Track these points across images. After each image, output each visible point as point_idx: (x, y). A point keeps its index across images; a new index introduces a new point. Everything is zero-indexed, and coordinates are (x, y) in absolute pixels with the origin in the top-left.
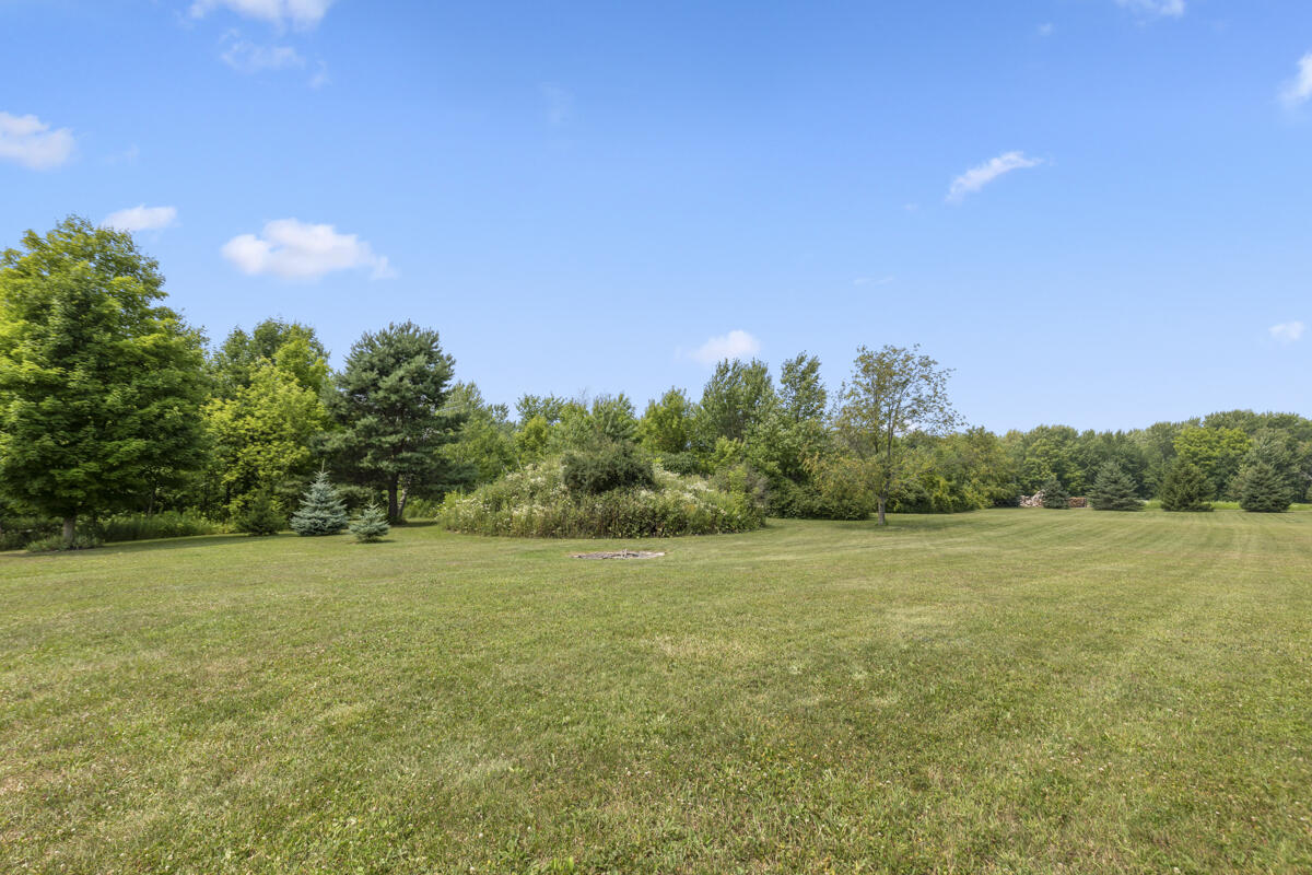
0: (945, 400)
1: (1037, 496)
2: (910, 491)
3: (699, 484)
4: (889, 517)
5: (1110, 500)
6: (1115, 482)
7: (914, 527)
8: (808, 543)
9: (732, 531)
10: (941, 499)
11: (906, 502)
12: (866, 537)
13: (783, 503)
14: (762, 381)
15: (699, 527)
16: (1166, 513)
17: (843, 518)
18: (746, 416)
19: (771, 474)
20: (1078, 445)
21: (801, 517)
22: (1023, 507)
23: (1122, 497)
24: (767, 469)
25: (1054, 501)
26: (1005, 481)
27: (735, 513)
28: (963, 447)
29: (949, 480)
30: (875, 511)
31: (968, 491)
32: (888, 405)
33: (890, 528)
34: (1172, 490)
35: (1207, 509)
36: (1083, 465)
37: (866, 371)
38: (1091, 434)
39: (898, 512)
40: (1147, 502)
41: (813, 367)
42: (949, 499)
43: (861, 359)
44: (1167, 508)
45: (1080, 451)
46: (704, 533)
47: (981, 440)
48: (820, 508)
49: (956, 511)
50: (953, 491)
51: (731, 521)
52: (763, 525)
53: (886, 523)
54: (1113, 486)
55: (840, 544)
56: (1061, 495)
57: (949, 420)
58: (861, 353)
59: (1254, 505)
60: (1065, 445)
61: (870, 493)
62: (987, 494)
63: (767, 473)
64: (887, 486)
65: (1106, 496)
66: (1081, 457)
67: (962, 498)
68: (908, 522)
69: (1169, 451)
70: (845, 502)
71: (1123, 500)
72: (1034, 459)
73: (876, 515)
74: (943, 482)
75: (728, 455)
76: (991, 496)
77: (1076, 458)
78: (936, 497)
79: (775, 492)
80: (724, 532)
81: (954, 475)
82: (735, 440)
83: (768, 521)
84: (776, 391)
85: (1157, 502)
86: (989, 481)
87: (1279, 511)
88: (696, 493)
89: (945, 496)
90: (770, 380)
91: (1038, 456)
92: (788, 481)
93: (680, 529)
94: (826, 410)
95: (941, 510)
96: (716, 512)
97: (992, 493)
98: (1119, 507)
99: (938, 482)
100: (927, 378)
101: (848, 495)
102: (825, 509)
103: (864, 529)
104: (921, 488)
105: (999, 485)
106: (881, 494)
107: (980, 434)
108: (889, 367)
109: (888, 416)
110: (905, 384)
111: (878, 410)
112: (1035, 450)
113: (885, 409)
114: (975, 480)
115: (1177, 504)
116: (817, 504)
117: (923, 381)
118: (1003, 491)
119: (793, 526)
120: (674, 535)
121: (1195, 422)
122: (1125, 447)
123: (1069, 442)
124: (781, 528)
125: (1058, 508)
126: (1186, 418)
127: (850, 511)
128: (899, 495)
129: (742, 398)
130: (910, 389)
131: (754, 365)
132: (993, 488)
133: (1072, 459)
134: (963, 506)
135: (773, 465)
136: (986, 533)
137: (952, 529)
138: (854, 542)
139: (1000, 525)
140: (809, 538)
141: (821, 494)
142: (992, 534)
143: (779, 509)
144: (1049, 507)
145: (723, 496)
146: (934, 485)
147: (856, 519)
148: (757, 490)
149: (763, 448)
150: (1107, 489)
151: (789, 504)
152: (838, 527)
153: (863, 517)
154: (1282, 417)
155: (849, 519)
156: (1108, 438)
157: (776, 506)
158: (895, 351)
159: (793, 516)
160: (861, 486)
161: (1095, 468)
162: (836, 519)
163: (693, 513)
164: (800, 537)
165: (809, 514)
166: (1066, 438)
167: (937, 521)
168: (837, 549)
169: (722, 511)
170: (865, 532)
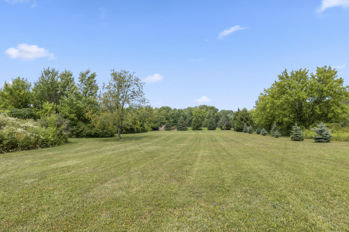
0: (142, 93)
1: (163, 127)
2: (128, 126)
3: (30, 123)
4: (122, 135)
5: (181, 128)
6: (182, 123)
7: (130, 139)
8: (88, 150)
9: (47, 146)
10: (138, 128)
11: (127, 130)
12: (113, 145)
13: (78, 131)
14: (70, 79)
15: (26, 146)
16: (193, 131)
17: (103, 137)
18: (62, 94)
19: (72, 120)
20: (172, 112)
21: (86, 137)
22: (160, 130)
23: (184, 127)
24: (70, 117)
25: (168, 128)
26: (156, 122)
27: (50, 137)
28: (144, 111)
29: (140, 122)
30: (116, 133)
31: (146, 126)
32: (123, 93)
33: (122, 140)
34: (194, 125)
35: (201, 130)
36: (173, 118)
37: (115, 78)
38: (175, 109)
39: (124, 133)
40: (189, 128)
41: (93, 76)
42: (140, 128)
43: (113, 74)
44: (193, 130)
45: (173, 114)
46: (29, 149)
47: (149, 109)
48: (94, 133)
49: (142, 132)
50: (141, 126)
51: (47, 141)
52: (67, 142)
53: (121, 138)
54: (182, 124)
55: (102, 149)
56: (169, 127)
57: (143, 101)
58: (113, 72)
59: (210, 128)
60: (169, 112)
61: (115, 126)
62: (151, 126)
63: (70, 119)
64: (121, 124)
65: (180, 126)
66: (173, 116)
67: (144, 128)
68: (128, 137)
69: (192, 114)
70: (105, 131)
71: (184, 128)
72: (162, 116)
73: (117, 135)
74: (139, 123)
75: (49, 111)
76: (152, 127)
77: (172, 116)
78: (136, 128)
79: (74, 127)
80: (42, 148)
81: (142, 121)
82: (53, 103)
83: (70, 140)
84: (76, 84)
85: (191, 128)
86: (151, 122)
87: (214, 130)
88: (26, 128)
89: (139, 127)
90: (73, 80)
91: (163, 115)
92: (80, 122)
93: (13, 148)
94: (98, 93)
95: (138, 132)
96: (38, 138)
97: (152, 126)
98: (183, 130)
99: (137, 123)
100: (137, 84)
101: (106, 128)
102: (97, 134)
103: (112, 141)
104: (132, 125)
105: (154, 124)
106: (119, 127)
107: (149, 107)
108: (123, 78)
109: (123, 97)
110: (129, 86)
111: (119, 94)
112: (162, 113)
113: (121, 95)
114: (147, 122)
115: (195, 128)
116: (93, 132)
117: (135, 85)
118: (155, 126)
119: (82, 141)
120: (8, 151)
121: (196, 107)
122: (182, 113)
123: (170, 112)
124: (76, 143)
125: (169, 130)
126: (195, 106)
127: (107, 134)
128: (124, 127)
129: (60, 86)
130: (131, 88)
131: (66, 72)
132: (152, 124)
133: (171, 116)
134: (144, 131)
135: (73, 116)
136: (155, 140)
137: (144, 139)
138: (108, 148)
139: (158, 137)
140: (88, 147)
141: (95, 127)
142: (157, 140)
143: (76, 134)
144: (166, 130)
145: (44, 129)
146: (135, 123)
147: (109, 137)
148: (63, 127)
149: (68, 108)
150: (180, 125)
151: (80, 132)
152: (101, 141)
153: (112, 136)
154: (212, 107)
155: (107, 137)
156: (179, 110)
157: (74, 133)
158: (125, 72)
159: (82, 137)
160: (111, 124)
161: (176, 119)
162: (101, 137)
163: (23, 139)
164: (84, 147)
165: (89, 136)
166: (169, 110)
167: (138, 136)
168: (101, 152)
169: (42, 137)
170: (113, 142)
